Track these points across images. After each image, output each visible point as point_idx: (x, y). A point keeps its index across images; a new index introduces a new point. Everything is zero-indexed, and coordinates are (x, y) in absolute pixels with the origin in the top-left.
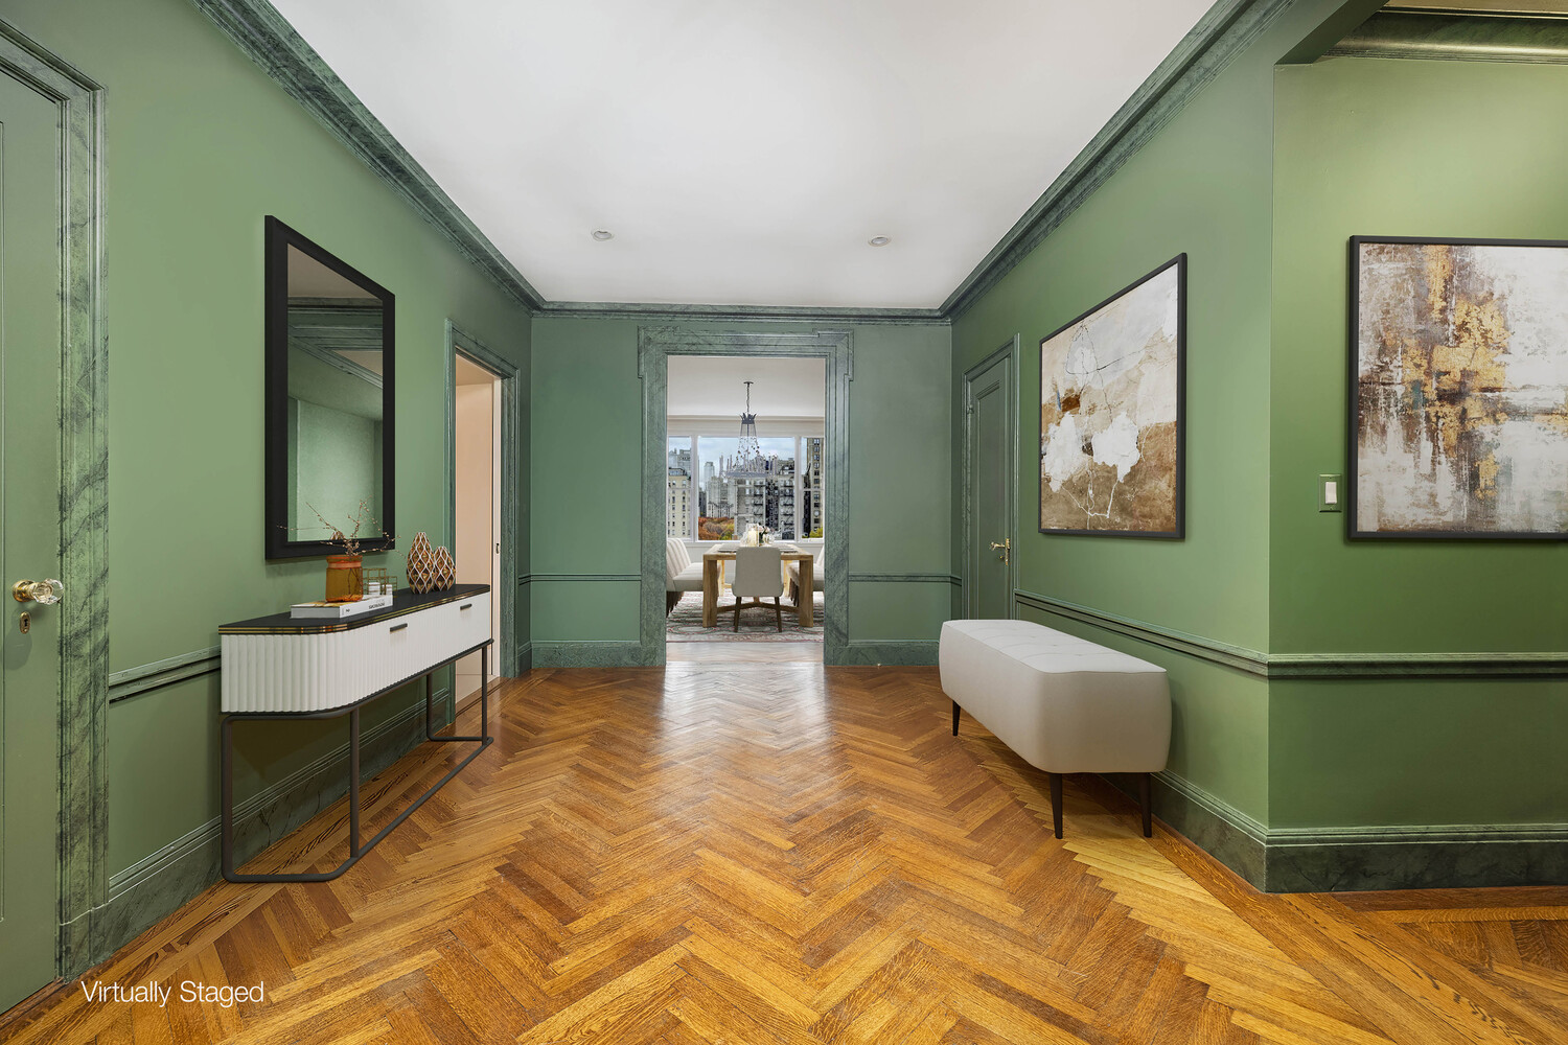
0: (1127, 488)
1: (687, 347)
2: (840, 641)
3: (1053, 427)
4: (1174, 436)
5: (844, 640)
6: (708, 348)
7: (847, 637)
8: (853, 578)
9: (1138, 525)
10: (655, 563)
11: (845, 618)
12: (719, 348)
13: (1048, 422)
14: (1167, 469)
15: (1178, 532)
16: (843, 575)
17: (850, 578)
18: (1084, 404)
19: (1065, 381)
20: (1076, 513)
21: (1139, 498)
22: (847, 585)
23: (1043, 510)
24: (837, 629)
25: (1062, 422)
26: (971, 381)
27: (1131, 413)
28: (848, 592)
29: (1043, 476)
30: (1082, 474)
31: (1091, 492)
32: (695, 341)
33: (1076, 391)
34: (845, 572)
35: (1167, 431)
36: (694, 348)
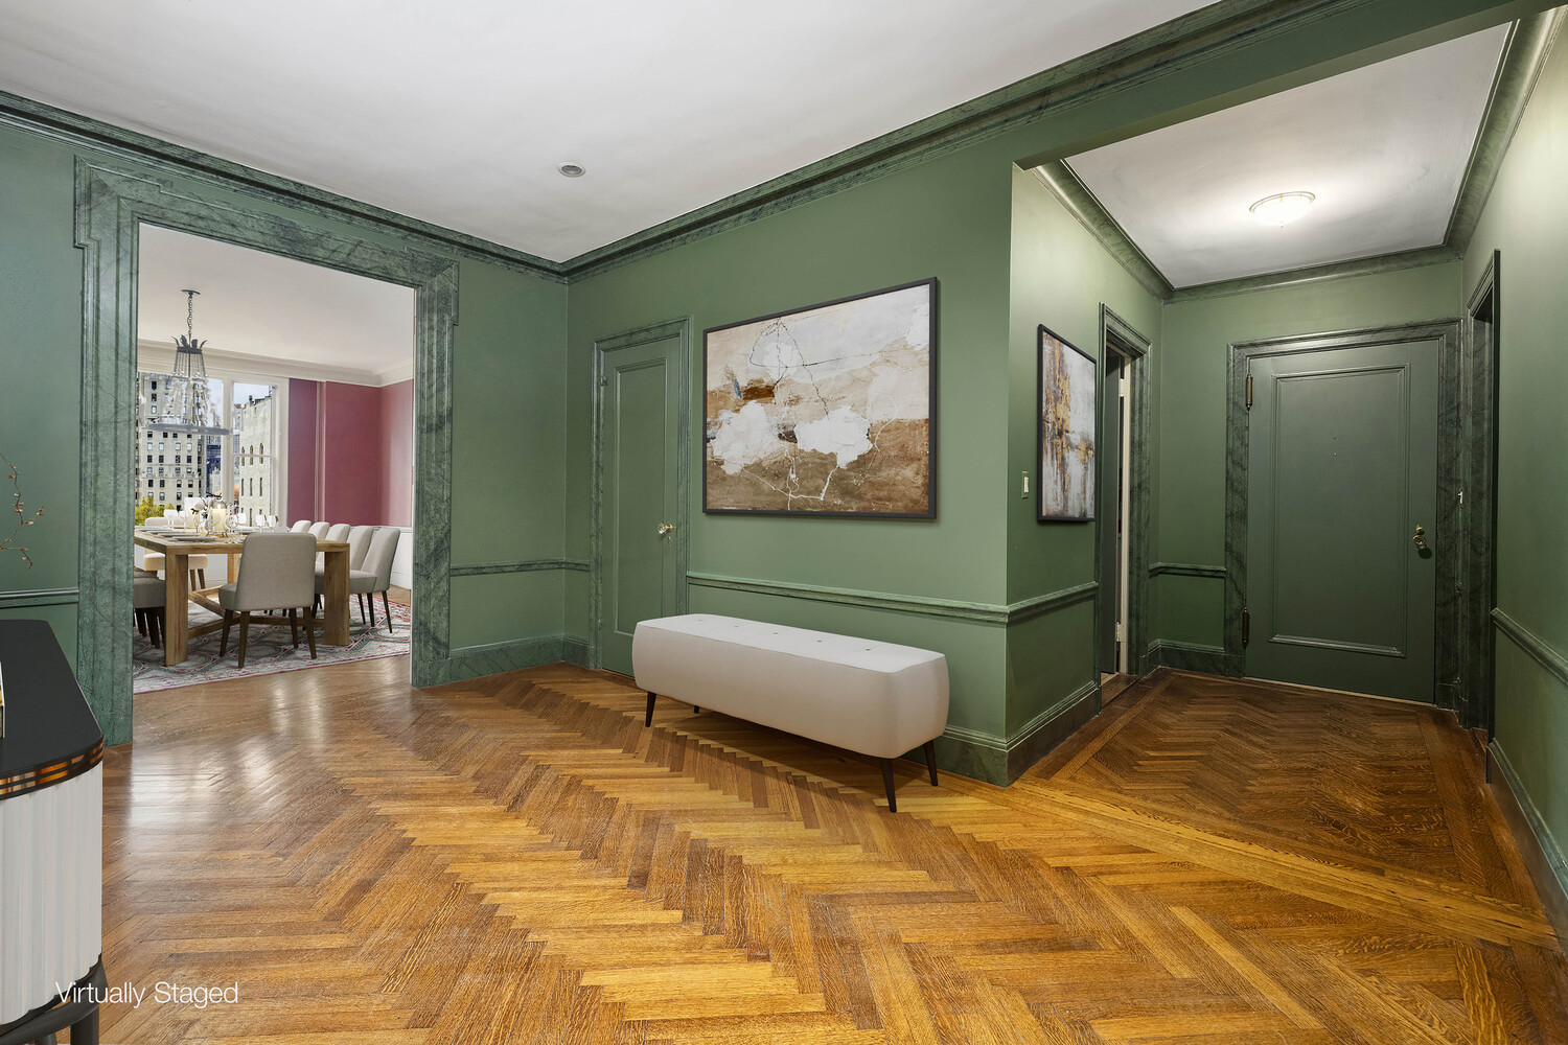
0: (852, 474)
1: (186, 219)
2: (438, 653)
3: (725, 415)
4: (925, 432)
5: (443, 651)
6: (228, 230)
7: (447, 646)
8: (456, 572)
9: (872, 507)
10: (113, 570)
11: (445, 624)
12: (249, 235)
13: (717, 409)
14: (913, 459)
15: (928, 513)
16: (443, 569)
17: (453, 572)
18: (780, 395)
19: (747, 371)
20: (767, 495)
21: (872, 484)
22: (449, 582)
23: (709, 491)
24: (436, 640)
25: (743, 409)
26: (606, 351)
27: (859, 407)
28: (449, 590)
29: (709, 459)
30: (778, 459)
31: (793, 476)
32: (204, 212)
33: (767, 381)
34: (446, 564)
35: (914, 426)
36: (201, 223)
